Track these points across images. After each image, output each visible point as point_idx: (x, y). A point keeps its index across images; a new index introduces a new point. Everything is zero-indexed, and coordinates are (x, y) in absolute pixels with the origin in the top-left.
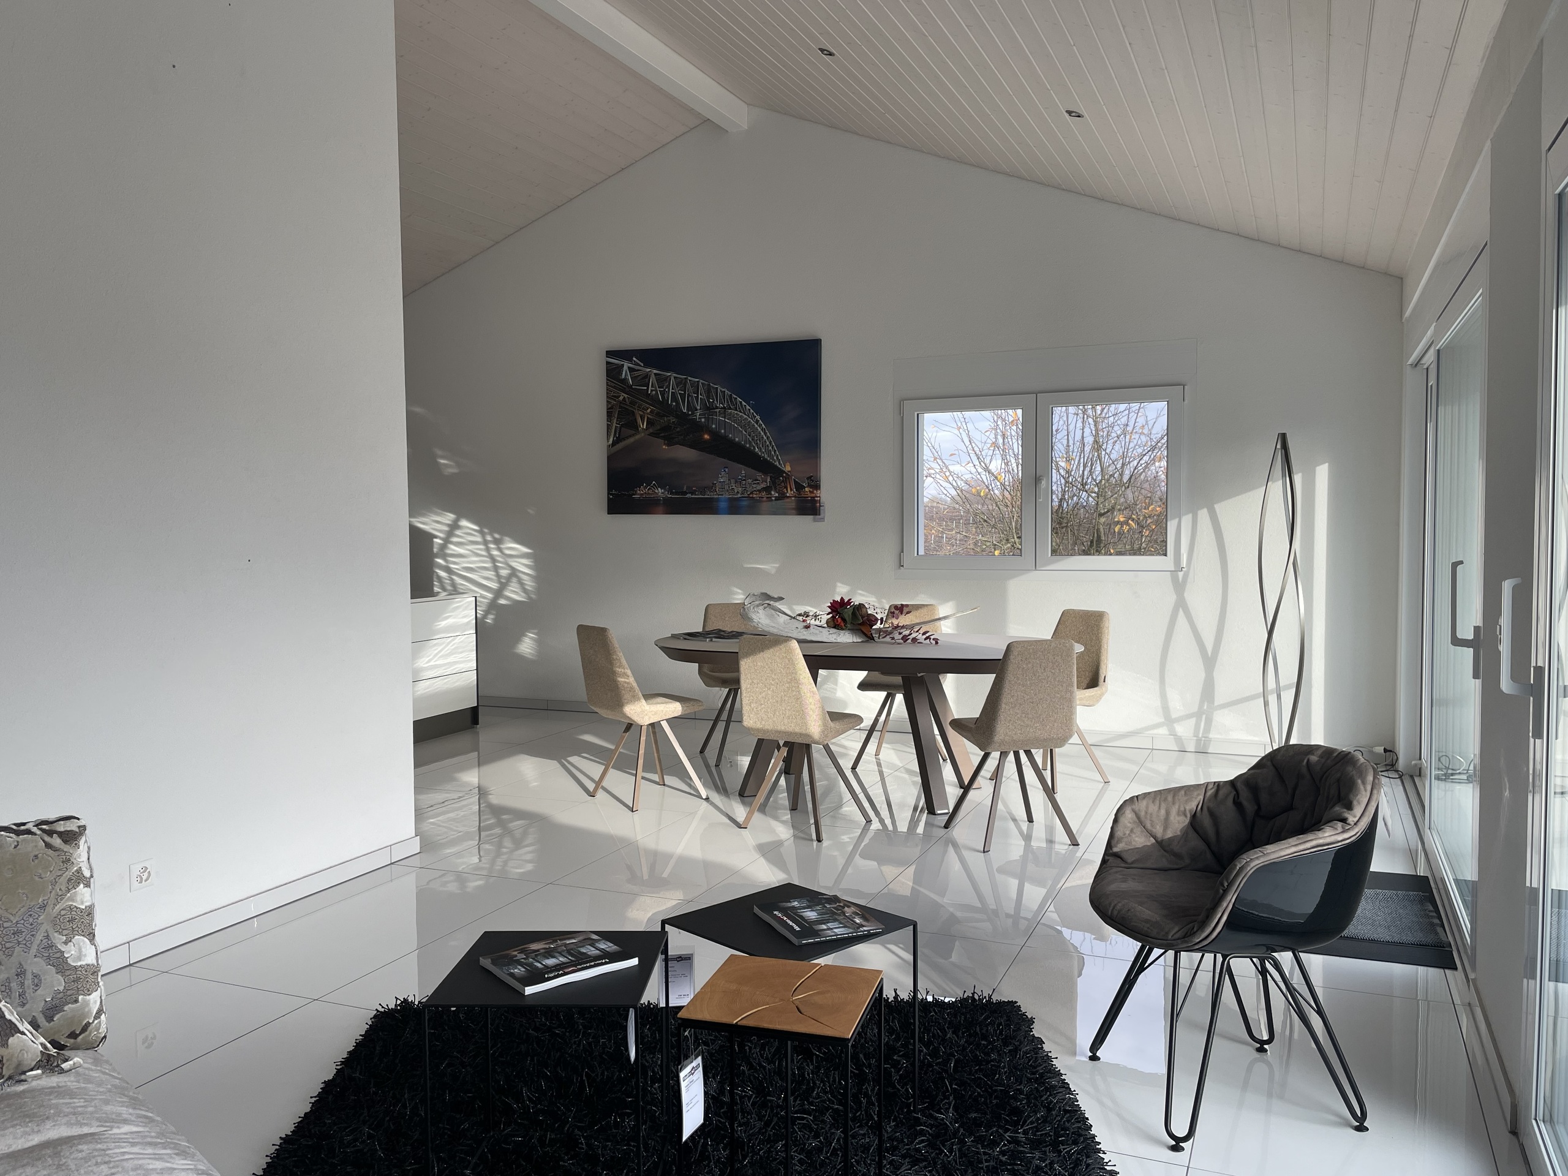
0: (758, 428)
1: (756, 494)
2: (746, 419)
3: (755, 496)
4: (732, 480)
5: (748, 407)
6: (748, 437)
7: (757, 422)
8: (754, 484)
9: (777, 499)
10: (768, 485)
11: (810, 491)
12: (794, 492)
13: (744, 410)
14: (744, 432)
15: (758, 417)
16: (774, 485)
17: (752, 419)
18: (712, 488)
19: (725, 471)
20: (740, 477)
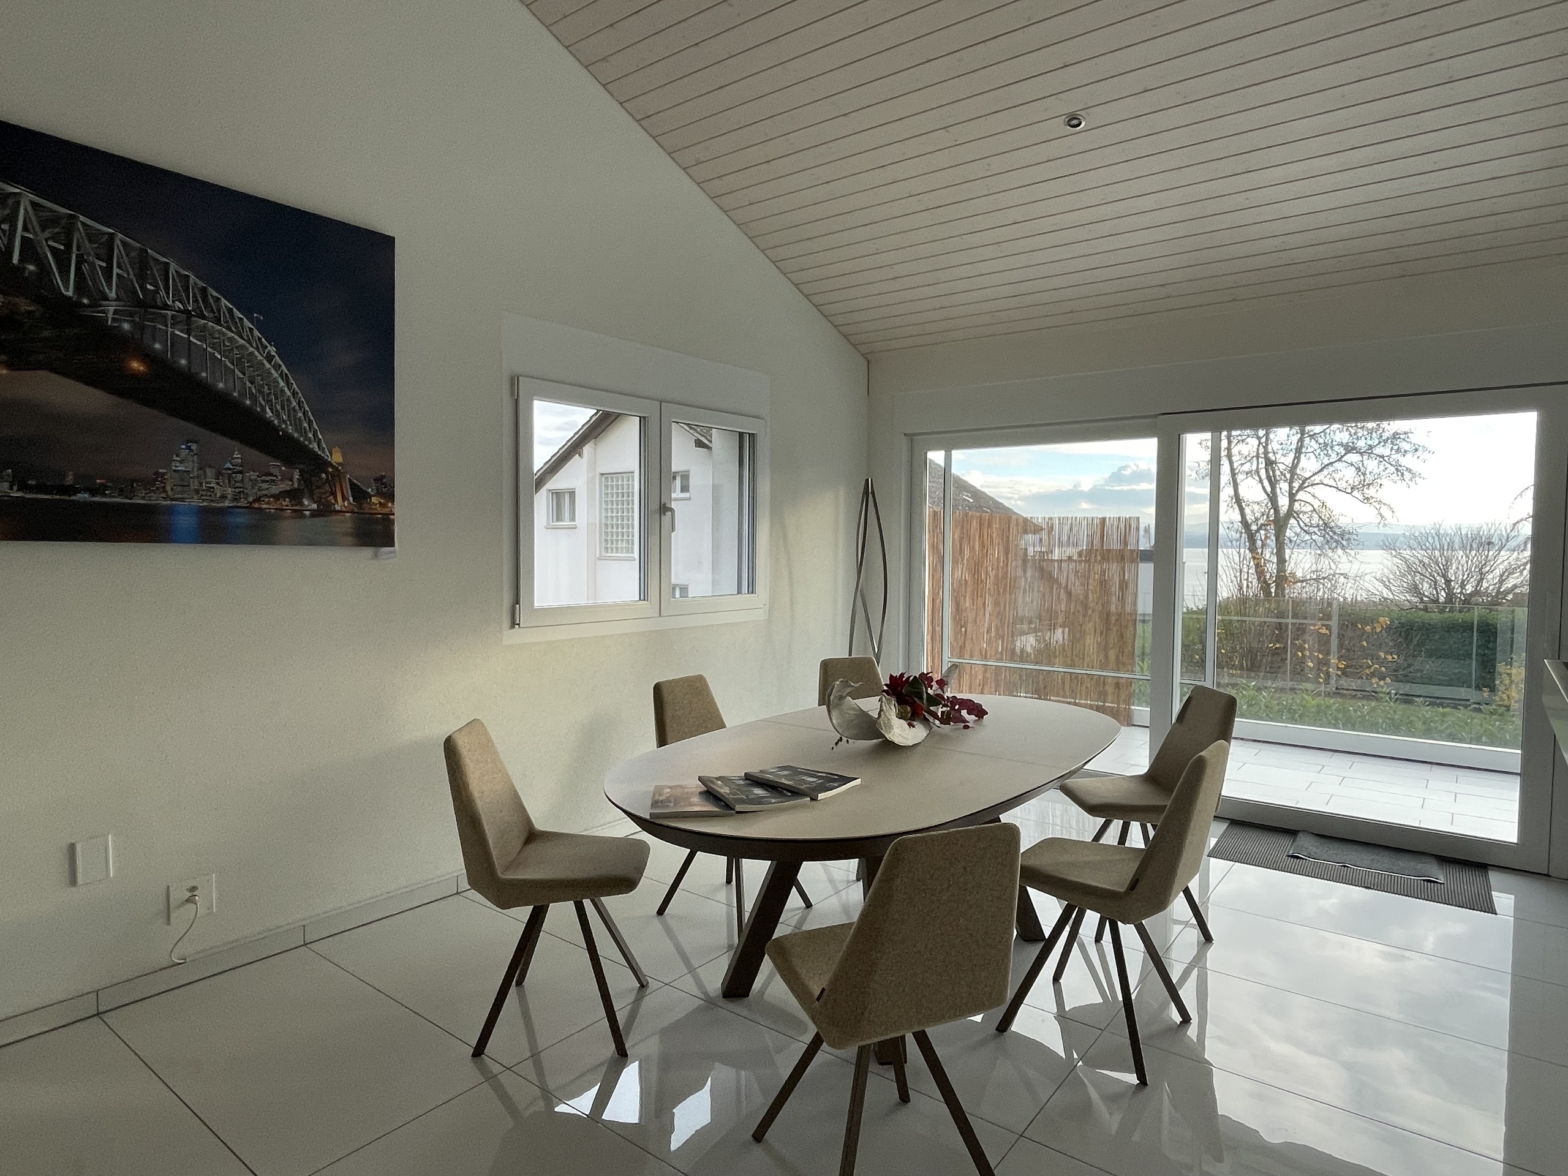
0: (273, 371)
1: (268, 503)
2: (242, 347)
3: (264, 506)
4: (208, 470)
5: (246, 322)
6: (248, 384)
7: (270, 358)
8: (263, 481)
9: (315, 514)
10: (296, 485)
11: (380, 502)
12: (350, 503)
13: (237, 327)
14: (237, 372)
15: (272, 350)
16: (308, 486)
17: (257, 348)
18: (153, 482)
19: (189, 448)
20: (228, 465)
